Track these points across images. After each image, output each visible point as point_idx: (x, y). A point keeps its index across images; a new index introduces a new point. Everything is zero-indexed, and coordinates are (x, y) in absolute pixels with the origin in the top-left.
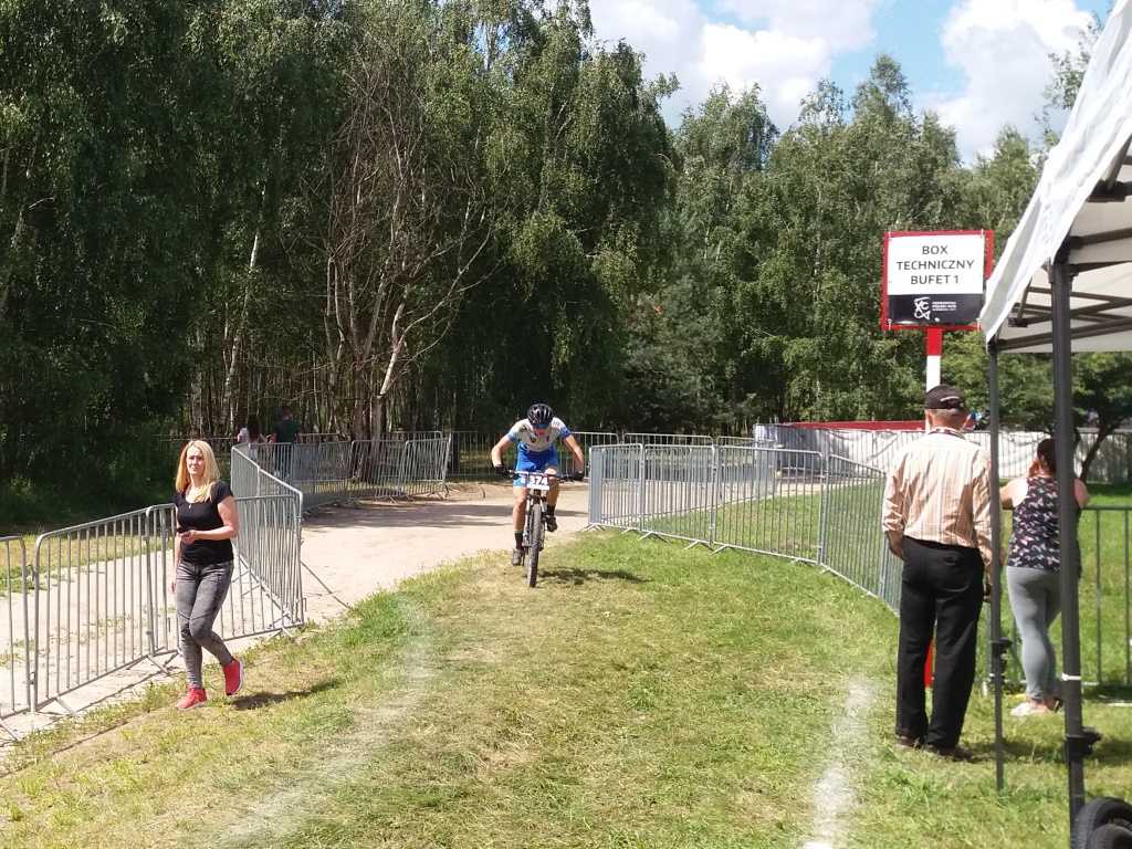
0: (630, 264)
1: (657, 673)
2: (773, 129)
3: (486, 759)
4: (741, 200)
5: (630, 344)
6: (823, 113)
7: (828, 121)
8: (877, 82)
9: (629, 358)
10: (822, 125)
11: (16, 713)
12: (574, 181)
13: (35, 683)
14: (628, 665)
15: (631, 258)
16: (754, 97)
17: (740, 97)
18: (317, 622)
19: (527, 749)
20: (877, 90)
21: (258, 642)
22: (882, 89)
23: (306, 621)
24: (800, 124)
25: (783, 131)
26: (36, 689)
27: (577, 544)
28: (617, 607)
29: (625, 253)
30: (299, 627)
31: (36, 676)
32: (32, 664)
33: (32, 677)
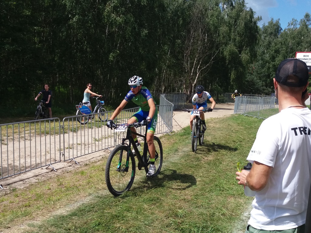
0: (248, 57)
1: (241, 143)
2: (281, 29)
3: (204, 159)
4: (273, 44)
5: (247, 75)
6: (292, 26)
7: (293, 27)
8: (305, 19)
9: (247, 78)
10: (292, 28)
11: (112, 147)
12: (238, 38)
13: (116, 141)
14: (236, 141)
15: (249, 56)
16: (278, 22)
17: (275, 21)
18: (175, 131)
19: (213, 157)
20: (305, 21)
21: (163, 135)
22: (306, 21)
23: (173, 131)
24: (287, 28)
25: (283, 29)
26: (116, 142)
27: (231, 117)
28: (236, 130)
29: (248, 55)
30: (171, 132)
31: (116, 140)
32: (115, 138)
33: (115, 140)
